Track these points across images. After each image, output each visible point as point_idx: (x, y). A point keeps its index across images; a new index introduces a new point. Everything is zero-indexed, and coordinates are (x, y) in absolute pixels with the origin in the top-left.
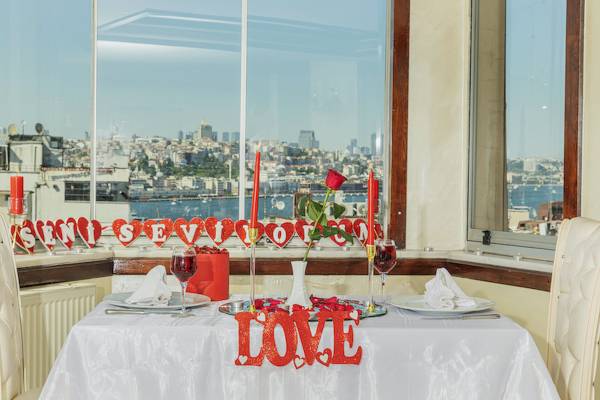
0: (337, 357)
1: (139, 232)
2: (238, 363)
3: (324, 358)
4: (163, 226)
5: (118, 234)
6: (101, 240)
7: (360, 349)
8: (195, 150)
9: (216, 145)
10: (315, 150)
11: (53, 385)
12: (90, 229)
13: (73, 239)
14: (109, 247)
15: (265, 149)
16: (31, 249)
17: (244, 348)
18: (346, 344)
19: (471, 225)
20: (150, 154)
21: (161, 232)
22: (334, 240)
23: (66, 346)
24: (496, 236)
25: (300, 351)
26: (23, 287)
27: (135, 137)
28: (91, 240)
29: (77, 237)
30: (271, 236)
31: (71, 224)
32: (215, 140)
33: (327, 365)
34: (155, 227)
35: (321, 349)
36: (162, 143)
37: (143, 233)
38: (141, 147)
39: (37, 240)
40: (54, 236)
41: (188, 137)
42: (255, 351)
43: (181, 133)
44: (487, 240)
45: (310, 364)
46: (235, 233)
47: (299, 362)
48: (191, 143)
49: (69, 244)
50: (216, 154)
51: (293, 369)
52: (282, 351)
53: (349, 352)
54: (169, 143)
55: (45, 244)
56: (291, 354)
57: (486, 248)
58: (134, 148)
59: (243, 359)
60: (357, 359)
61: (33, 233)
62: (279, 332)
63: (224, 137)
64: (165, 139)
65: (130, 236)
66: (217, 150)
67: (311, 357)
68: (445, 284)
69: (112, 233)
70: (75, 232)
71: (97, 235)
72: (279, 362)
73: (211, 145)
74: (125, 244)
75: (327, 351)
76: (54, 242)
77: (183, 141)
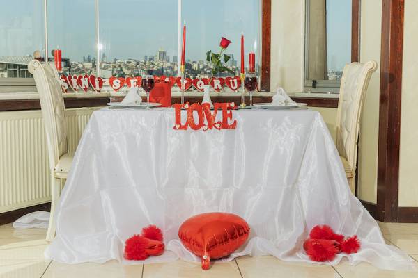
0: (224, 125)
1: (123, 84)
2: (175, 128)
3: (218, 126)
4: (136, 80)
5: (112, 85)
6: (103, 88)
7: (235, 122)
8: (155, 68)
9: (169, 64)
10: (234, 67)
11: (82, 146)
12: (97, 82)
13: (88, 87)
14: (107, 90)
15: (201, 67)
16: (66, 90)
17: (178, 121)
18: (229, 119)
19: (306, 78)
20: (125, 71)
21: (135, 84)
22: (231, 88)
23: (89, 123)
24: (321, 83)
25: (206, 122)
26: (66, 108)
27: (116, 60)
28: (98, 88)
29: (90, 86)
30: (196, 85)
31: (87, 79)
32: (168, 61)
33: (219, 129)
34: (132, 81)
35: (216, 121)
36: (133, 63)
37: (126, 85)
38: (120, 66)
39: (69, 86)
40: (78, 84)
41: (150, 59)
42: (183, 123)
43: (146, 57)
44: (314, 85)
45: (211, 129)
46: (176, 85)
47: (205, 128)
48: (152, 63)
49: (86, 89)
50: (169, 71)
51: (203, 132)
52: (197, 122)
53: (230, 123)
54: (138, 63)
55: (73, 88)
56: (201, 124)
57: (314, 90)
58: (115, 67)
59: (178, 126)
60: (234, 126)
61: (66, 82)
62: (195, 113)
63: (174, 59)
64: (135, 61)
65: (118, 86)
66: (169, 68)
67: (211, 125)
68: (281, 94)
69: (109, 84)
70: (89, 84)
71: (101, 85)
72: (196, 128)
73: (166, 65)
74: (116, 90)
75: (219, 122)
76: (77, 88)
77: (147, 62)
